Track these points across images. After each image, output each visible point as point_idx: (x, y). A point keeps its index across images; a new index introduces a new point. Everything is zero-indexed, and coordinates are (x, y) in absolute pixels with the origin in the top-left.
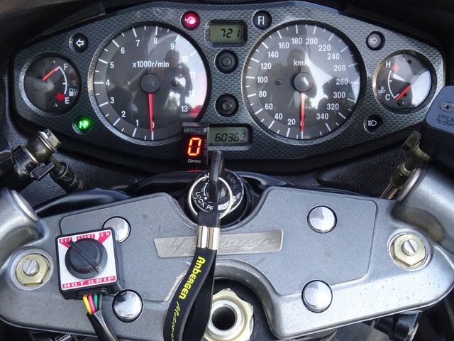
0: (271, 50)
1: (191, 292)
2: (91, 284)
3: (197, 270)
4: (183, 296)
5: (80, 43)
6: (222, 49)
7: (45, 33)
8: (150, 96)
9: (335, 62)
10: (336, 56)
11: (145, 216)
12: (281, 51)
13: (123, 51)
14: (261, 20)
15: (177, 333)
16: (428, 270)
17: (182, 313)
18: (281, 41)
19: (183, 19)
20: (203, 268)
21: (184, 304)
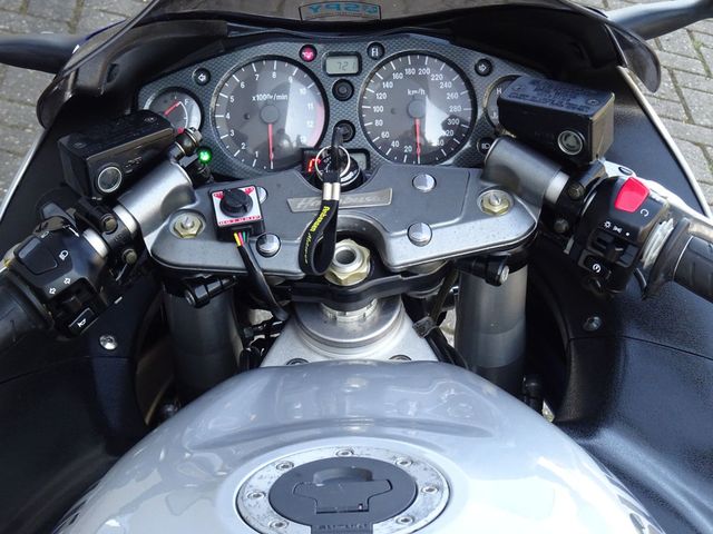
0: (385, 80)
1: (319, 227)
2: (241, 221)
3: (323, 214)
4: (314, 229)
5: (203, 78)
6: (338, 79)
7: (166, 71)
8: (270, 126)
9: (447, 90)
10: (448, 85)
11: (279, 186)
12: (395, 82)
13: (243, 85)
14: (375, 52)
15: (309, 249)
16: (510, 215)
17: (313, 240)
18: (395, 72)
19: (301, 52)
20: (328, 213)
21: (314, 235)
